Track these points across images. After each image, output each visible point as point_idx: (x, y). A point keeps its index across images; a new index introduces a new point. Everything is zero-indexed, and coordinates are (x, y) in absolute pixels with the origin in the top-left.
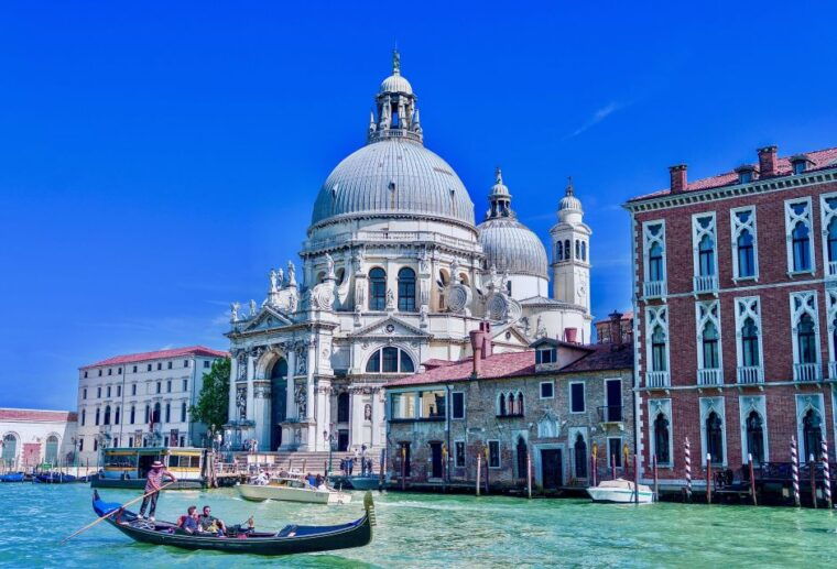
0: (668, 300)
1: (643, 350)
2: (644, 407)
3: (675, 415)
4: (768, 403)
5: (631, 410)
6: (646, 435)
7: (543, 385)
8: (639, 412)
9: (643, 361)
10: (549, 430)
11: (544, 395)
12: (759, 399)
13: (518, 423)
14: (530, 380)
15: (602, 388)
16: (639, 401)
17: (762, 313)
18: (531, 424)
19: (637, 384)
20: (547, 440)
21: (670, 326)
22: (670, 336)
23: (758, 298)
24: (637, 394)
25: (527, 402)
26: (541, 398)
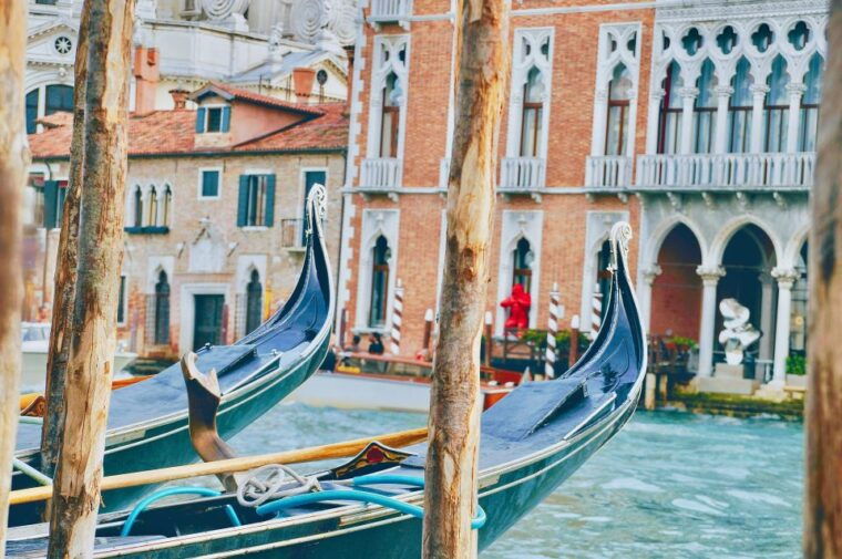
0: (413, 25)
1: (364, 119)
2: (357, 222)
3: (403, 239)
4: (546, 226)
5: (338, 228)
6: (355, 275)
7: (205, 173)
8: (349, 232)
9: (362, 139)
10: (206, 258)
11: (205, 193)
12: (532, 217)
13: (158, 242)
14: (185, 164)
15: (297, 185)
16: (350, 210)
17: (555, 60)
18: (180, 246)
19: (350, 181)
20: (202, 276)
21: (412, 75)
22: (410, 95)
23: (551, 32)
24: (348, 199)
25: (177, 204)
26: (200, 197)
